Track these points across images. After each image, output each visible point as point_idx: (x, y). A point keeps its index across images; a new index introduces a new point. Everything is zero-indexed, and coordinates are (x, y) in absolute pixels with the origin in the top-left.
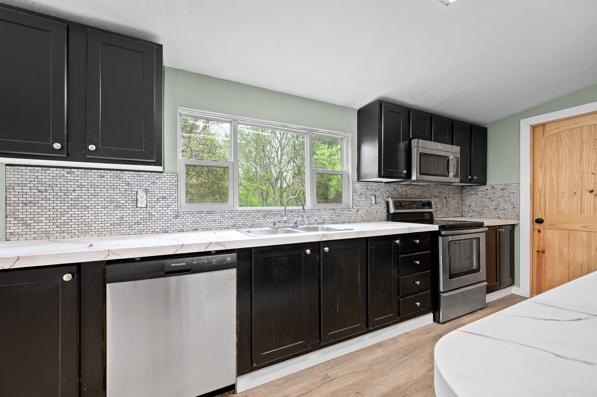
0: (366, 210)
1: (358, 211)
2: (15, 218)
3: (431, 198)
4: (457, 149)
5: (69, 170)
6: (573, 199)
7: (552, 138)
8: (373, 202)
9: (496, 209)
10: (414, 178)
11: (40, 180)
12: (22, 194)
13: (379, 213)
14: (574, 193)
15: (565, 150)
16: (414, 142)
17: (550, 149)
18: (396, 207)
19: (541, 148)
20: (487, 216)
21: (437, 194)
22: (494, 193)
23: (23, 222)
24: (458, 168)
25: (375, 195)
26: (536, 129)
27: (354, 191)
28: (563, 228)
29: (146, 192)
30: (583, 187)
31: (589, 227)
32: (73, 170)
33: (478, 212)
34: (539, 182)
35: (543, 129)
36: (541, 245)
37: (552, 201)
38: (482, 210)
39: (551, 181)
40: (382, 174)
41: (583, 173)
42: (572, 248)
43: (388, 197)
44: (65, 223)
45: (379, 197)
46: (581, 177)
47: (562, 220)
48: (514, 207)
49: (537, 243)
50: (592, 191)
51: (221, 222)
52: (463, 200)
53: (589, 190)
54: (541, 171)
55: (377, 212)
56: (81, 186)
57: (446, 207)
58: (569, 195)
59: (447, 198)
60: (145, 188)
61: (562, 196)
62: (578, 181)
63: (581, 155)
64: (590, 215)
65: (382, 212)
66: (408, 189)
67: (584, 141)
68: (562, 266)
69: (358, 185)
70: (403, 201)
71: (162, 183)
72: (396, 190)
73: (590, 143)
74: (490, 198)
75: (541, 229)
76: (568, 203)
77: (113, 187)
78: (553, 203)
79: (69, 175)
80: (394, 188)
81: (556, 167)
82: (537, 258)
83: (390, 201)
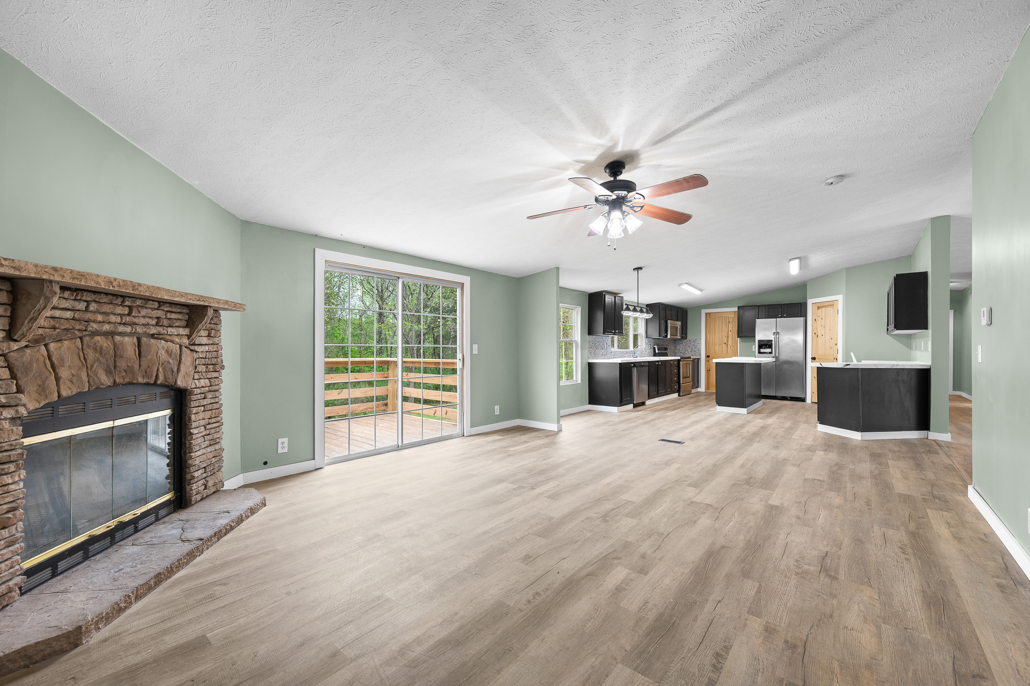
4: (680, 323)
7: (713, 321)
8: (650, 348)
10: (669, 337)
15: (717, 326)
16: (669, 321)
17: (713, 325)
19: (709, 325)
20: (690, 354)
21: (668, 344)
24: (680, 333)
26: (707, 316)
27: (645, 343)
35: (710, 316)
45: (652, 345)
48: (698, 350)
65: (652, 352)
74: (690, 345)
78: (712, 349)
83: (656, 347)
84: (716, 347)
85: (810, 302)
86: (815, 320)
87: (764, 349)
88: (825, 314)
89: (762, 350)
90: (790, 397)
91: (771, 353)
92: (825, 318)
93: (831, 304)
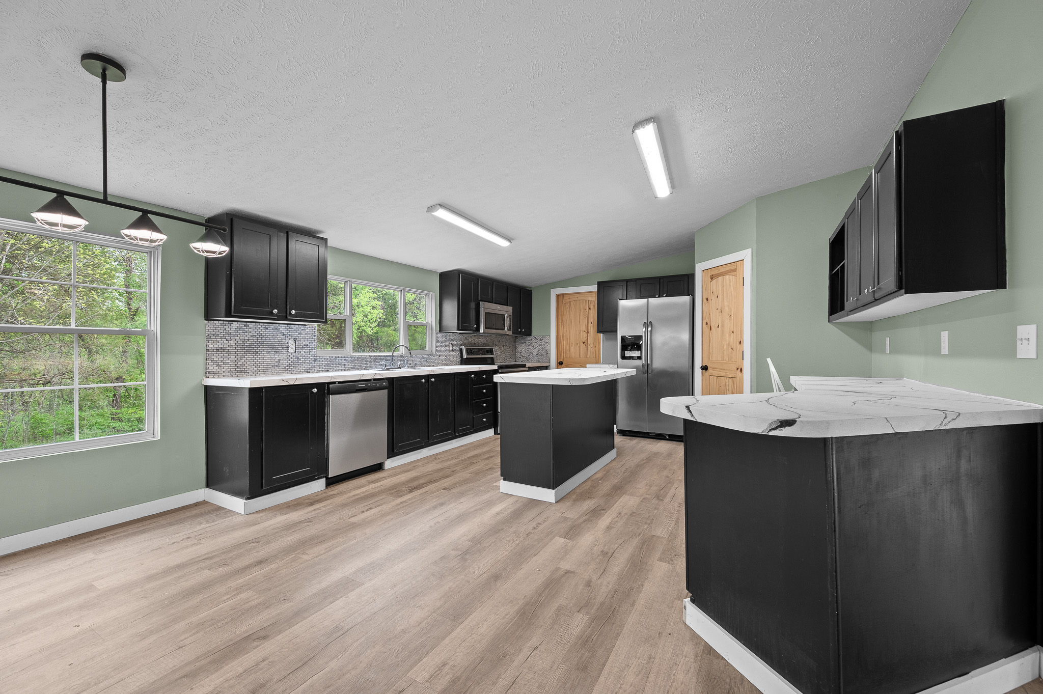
0: (445, 356)
1: (440, 356)
2: (212, 361)
3: (492, 346)
4: (510, 309)
5: (245, 324)
6: (576, 348)
7: (566, 305)
8: (451, 349)
9: (537, 355)
10: (481, 331)
11: (227, 331)
12: (216, 342)
13: (455, 359)
14: (577, 344)
16: (482, 304)
17: (566, 312)
18: (468, 353)
20: (532, 361)
21: (497, 343)
22: (536, 343)
23: (216, 364)
24: (510, 324)
25: (452, 344)
26: (559, 299)
27: (437, 340)
29: (295, 341)
30: (580, 339)
32: (248, 324)
33: (526, 357)
34: (561, 335)
35: (562, 300)
37: (567, 349)
38: (529, 356)
39: (567, 335)
40: (460, 328)
41: (580, 331)
43: (461, 345)
44: (243, 365)
45: (455, 345)
48: (547, 353)
50: (584, 343)
51: (344, 365)
52: (516, 348)
53: (582, 342)
54: (562, 327)
55: (453, 358)
56: (253, 336)
57: (504, 353)
58: (575, 345)
59: (503, 347)
60: (294, 337)
61: (571, 345)
62: (577, 335)
65: (457, 357)
66: (475, 338)
67: (581, 310)
69: (440, 335)
70: (473, 349)
71: (306, 334)
72: (467, 339)
73: (584, 311)
74: (533, 347)
76: (574, 350)
77: (274, 337)
79: (245, 328)
80: (466, 338)
81: (569, 325)
83: (464, 348)
84: (572, 348)
85: (699, 268)
86: (707, 299)
87: (630, 350)
88: (723, 287)
89: (628, 354)
90: (670, 435)
91: (640, 358)
92: (722, 295)
93: (733, 269)
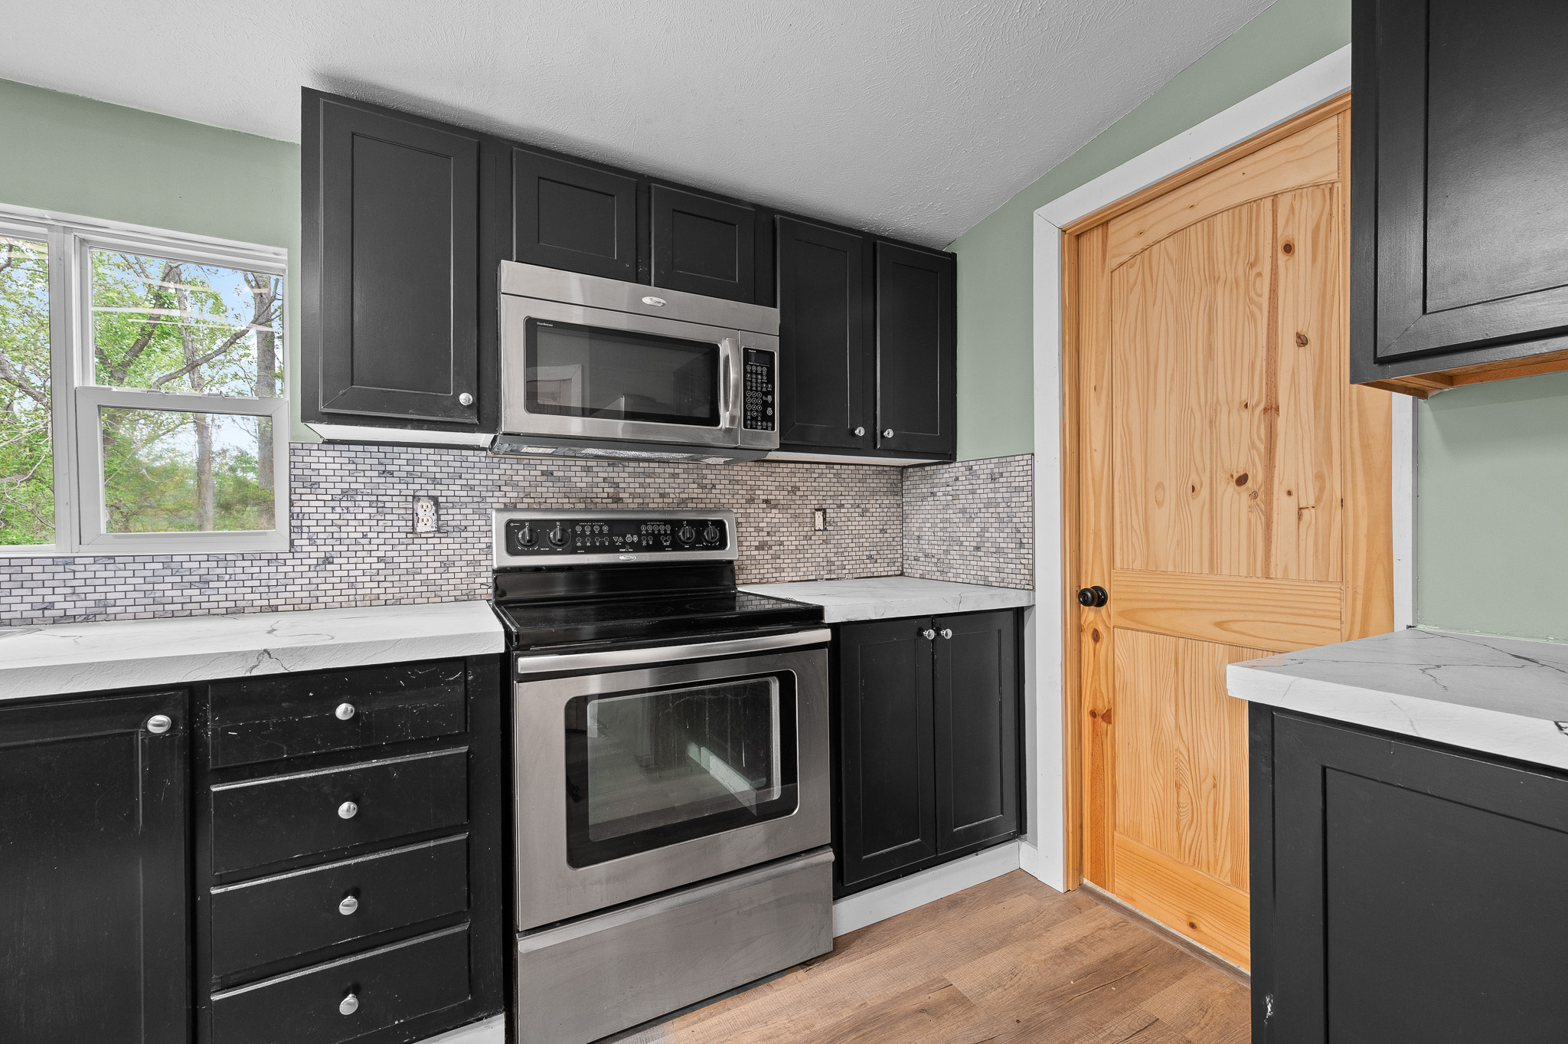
0: (380, 559)
1: (328, 560)
6: (1188, 512)
7: (1127, 271)
9: (978, 548)
14: (1190, 489)
15: (1163, 317)
17: (1124, 316)
19: (1097, 314)
21: (778, 496)
22: (973, 492)
25: (435, 500)
26: (1084, 240)
28: (1160, 628)
30: (1217, 457)
31: (1233, 626)
33: (938, 559)
34: (1093, 448)
35: (1103, 242)
36: (1101, 692)
37: (1129, 522)
38: (947, 552)
39: (1128, 442)
41: (1216, 407)
42: (1188, 710)
46: (1211, 422)
47: (1160, 597)
48: (1021, 543)
49: (1090, 680)
50: (1242, 480)
52: (903, 518)
53: (1236, 477)
54: (1098, 404)
55: (446, 565)
57: (825, 542)
58: (1178, 497)
59: (828, 511)
61: (1156, 501)
62: (1202, 441)
63: (1210, 330)
64: (1239, 579)
65: (473, 564)
67: (1217, 275)
68: (1160, 777)
73: (1237, 284)
75: (1101, 629)
76: (1175, 526)
78: (1132, 526)
81: (1140, 388)
82: (1091, 742)
